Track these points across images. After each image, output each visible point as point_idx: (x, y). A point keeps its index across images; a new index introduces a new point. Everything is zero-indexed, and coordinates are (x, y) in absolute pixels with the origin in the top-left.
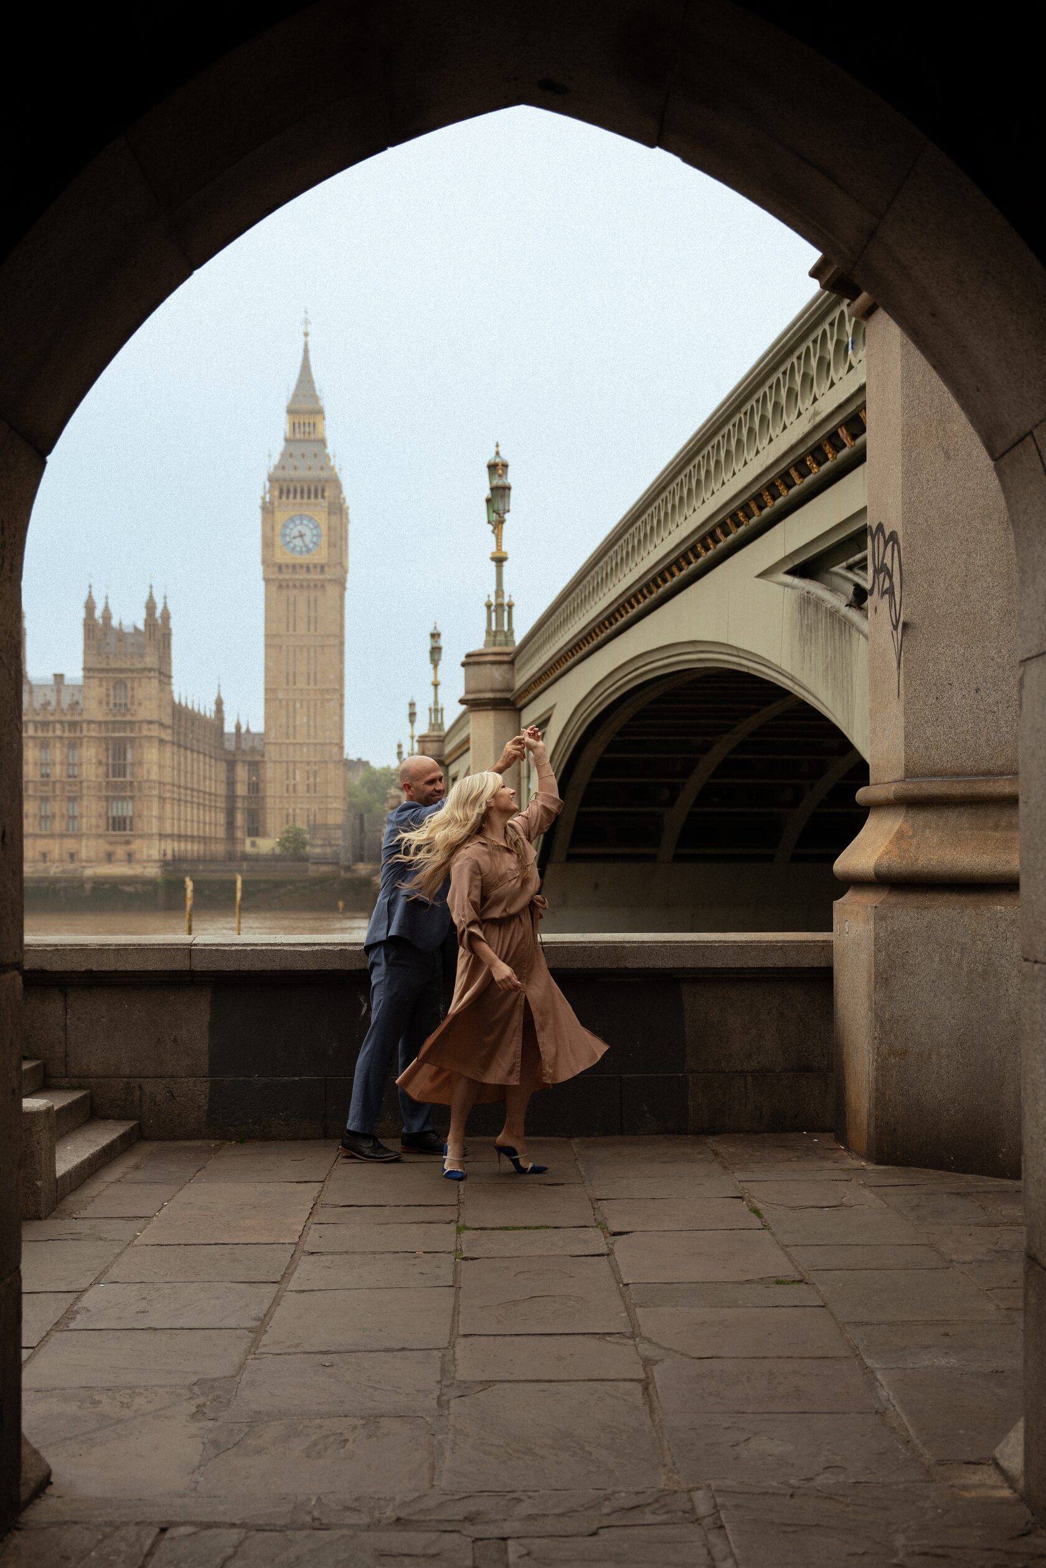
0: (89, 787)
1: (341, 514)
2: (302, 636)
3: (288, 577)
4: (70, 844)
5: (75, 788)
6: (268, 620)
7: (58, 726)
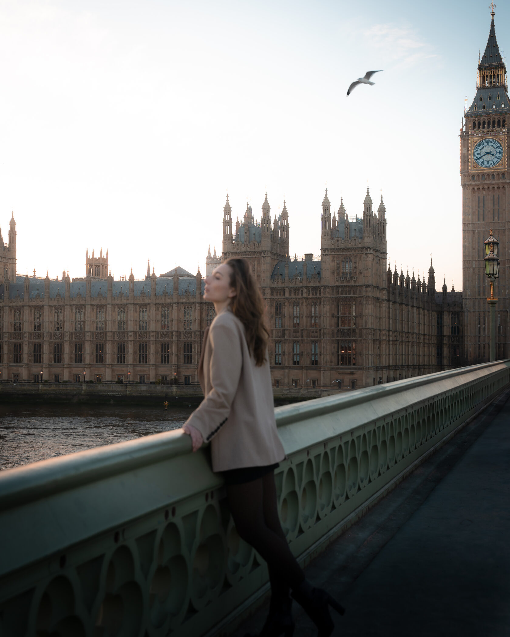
0: (325, 334)
2: (489, 223)
3: (479, 183)
4: (313, 374)
5: (316, 334)
6: (465, 213)
7: (305, 290)
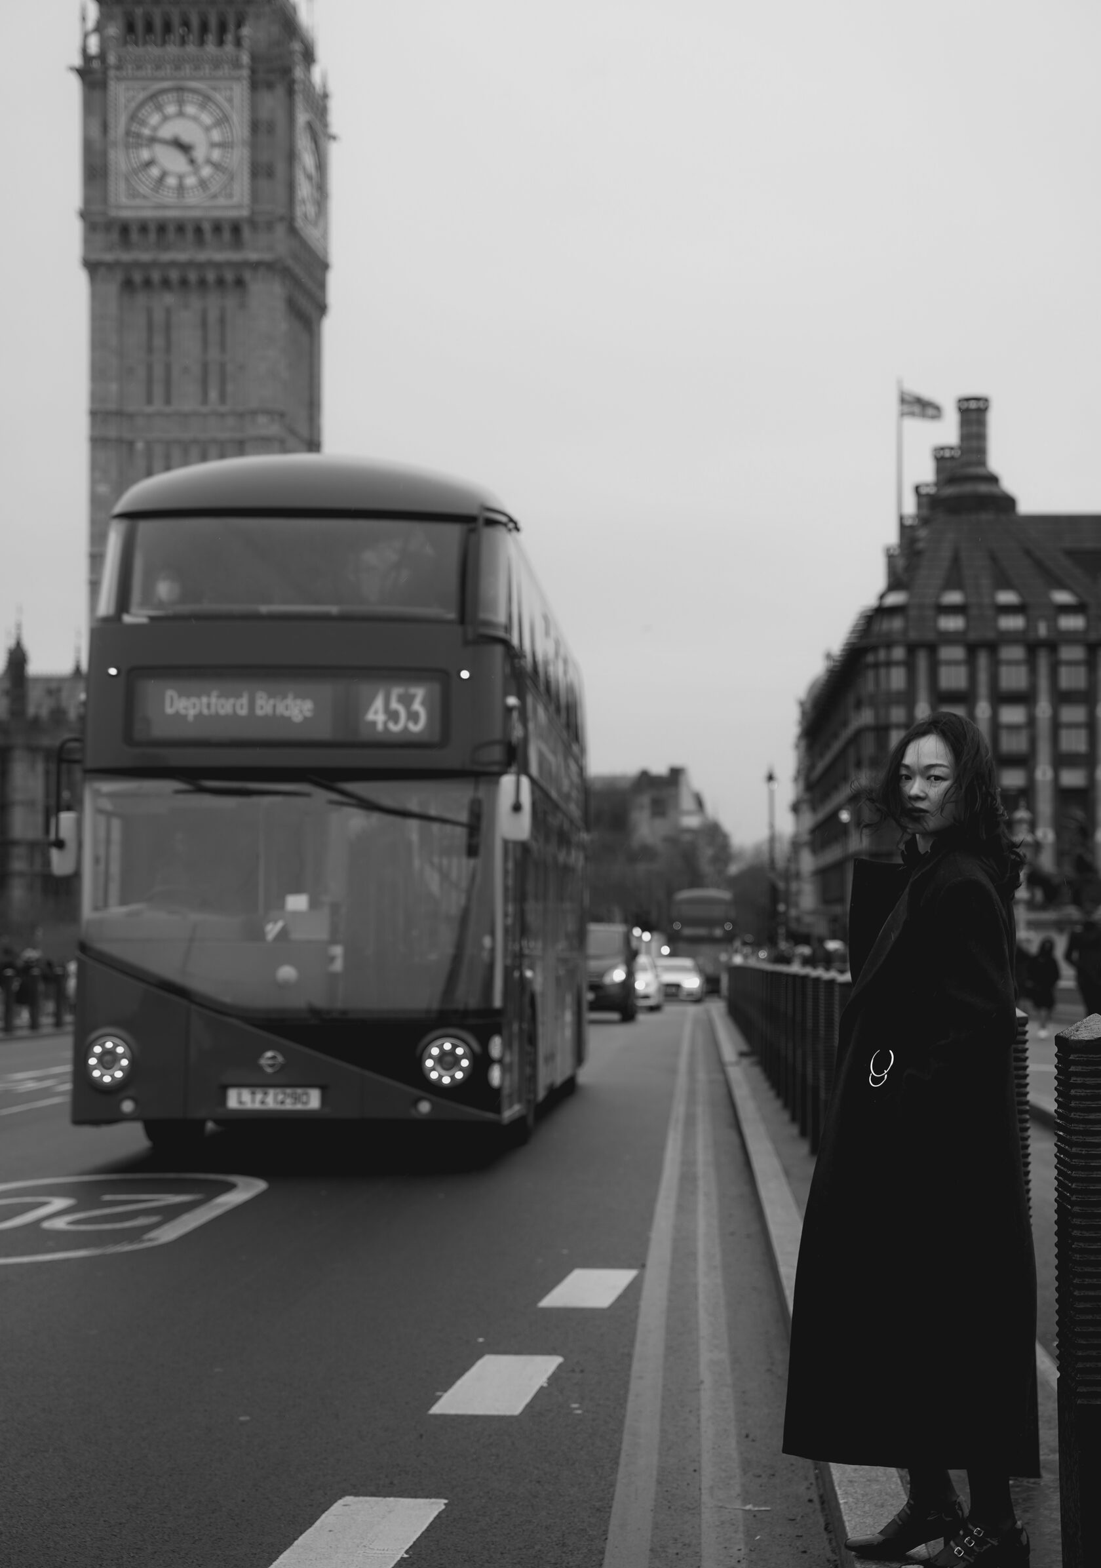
1: (290, 92)
2: (187, 415)
3: (145, 257)
6: (98, 373)
